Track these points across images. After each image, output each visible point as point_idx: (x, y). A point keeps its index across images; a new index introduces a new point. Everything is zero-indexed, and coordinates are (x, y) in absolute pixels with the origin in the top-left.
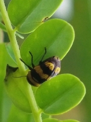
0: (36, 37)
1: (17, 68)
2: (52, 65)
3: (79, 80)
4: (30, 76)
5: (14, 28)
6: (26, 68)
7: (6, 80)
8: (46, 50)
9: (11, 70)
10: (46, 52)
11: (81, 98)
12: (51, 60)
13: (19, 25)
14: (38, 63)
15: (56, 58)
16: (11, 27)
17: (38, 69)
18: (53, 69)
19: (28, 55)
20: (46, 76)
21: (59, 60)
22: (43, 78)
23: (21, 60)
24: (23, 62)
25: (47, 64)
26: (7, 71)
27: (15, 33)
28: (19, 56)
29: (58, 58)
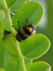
0: (21, 12)
1: (11, 32)
2: (31, 29)
3: (46, 37)
5: (8, 8)
7: (3, 39)
8: (27, 20)
9: (7, 33)
10: (27, 21)
11: (47, 49)
12: (30, 26)
13: (12, 6)
14: (22, 28)
15: (33, 25)
16: (7, 7)
17: (22, 31)
18: (31, 31)
19: (17, 23)
20: (27, 35)
21: (35, 26)
22: (25, 37)
23: (13, 26)
24: (14, 28)
25: (28, 28)
26: (4, 33)
27: (9, 11)
28: (12, 24)
29: (34, 25)
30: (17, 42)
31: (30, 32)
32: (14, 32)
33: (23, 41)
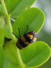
0: (22, 19)
1: (11, 39)
2: (31, 36)
3: (47, 45)
4: (18, 43)
6: (16, 39)
7: (4, 46)
8: (28, 27)
9: (7, 40)
10: (28, 28)
11: (48, 56)
12: (31, 33)
13: (12, 12)
14: (23, 35)
15: (34, 32)
16: (7, 13)
19: (17, 30)
21: (36, 34)
22: (26, 44)
23: (13, 33)
24: (14, 35)
25: (28, 35)
26: (5, 40)
27: (10, 17)
28: (12, 31)
29: (35, 32)
30: (18, 50)
31: (30, 39)
32: (15, 39)
33: (23, 49)
